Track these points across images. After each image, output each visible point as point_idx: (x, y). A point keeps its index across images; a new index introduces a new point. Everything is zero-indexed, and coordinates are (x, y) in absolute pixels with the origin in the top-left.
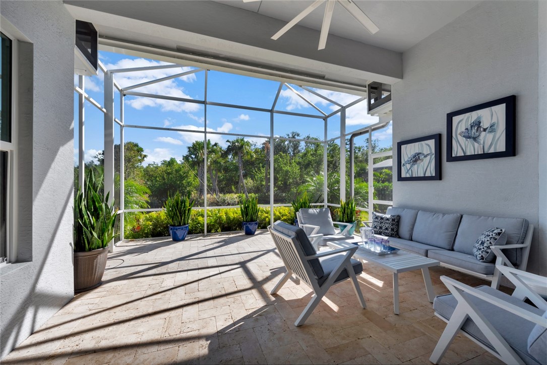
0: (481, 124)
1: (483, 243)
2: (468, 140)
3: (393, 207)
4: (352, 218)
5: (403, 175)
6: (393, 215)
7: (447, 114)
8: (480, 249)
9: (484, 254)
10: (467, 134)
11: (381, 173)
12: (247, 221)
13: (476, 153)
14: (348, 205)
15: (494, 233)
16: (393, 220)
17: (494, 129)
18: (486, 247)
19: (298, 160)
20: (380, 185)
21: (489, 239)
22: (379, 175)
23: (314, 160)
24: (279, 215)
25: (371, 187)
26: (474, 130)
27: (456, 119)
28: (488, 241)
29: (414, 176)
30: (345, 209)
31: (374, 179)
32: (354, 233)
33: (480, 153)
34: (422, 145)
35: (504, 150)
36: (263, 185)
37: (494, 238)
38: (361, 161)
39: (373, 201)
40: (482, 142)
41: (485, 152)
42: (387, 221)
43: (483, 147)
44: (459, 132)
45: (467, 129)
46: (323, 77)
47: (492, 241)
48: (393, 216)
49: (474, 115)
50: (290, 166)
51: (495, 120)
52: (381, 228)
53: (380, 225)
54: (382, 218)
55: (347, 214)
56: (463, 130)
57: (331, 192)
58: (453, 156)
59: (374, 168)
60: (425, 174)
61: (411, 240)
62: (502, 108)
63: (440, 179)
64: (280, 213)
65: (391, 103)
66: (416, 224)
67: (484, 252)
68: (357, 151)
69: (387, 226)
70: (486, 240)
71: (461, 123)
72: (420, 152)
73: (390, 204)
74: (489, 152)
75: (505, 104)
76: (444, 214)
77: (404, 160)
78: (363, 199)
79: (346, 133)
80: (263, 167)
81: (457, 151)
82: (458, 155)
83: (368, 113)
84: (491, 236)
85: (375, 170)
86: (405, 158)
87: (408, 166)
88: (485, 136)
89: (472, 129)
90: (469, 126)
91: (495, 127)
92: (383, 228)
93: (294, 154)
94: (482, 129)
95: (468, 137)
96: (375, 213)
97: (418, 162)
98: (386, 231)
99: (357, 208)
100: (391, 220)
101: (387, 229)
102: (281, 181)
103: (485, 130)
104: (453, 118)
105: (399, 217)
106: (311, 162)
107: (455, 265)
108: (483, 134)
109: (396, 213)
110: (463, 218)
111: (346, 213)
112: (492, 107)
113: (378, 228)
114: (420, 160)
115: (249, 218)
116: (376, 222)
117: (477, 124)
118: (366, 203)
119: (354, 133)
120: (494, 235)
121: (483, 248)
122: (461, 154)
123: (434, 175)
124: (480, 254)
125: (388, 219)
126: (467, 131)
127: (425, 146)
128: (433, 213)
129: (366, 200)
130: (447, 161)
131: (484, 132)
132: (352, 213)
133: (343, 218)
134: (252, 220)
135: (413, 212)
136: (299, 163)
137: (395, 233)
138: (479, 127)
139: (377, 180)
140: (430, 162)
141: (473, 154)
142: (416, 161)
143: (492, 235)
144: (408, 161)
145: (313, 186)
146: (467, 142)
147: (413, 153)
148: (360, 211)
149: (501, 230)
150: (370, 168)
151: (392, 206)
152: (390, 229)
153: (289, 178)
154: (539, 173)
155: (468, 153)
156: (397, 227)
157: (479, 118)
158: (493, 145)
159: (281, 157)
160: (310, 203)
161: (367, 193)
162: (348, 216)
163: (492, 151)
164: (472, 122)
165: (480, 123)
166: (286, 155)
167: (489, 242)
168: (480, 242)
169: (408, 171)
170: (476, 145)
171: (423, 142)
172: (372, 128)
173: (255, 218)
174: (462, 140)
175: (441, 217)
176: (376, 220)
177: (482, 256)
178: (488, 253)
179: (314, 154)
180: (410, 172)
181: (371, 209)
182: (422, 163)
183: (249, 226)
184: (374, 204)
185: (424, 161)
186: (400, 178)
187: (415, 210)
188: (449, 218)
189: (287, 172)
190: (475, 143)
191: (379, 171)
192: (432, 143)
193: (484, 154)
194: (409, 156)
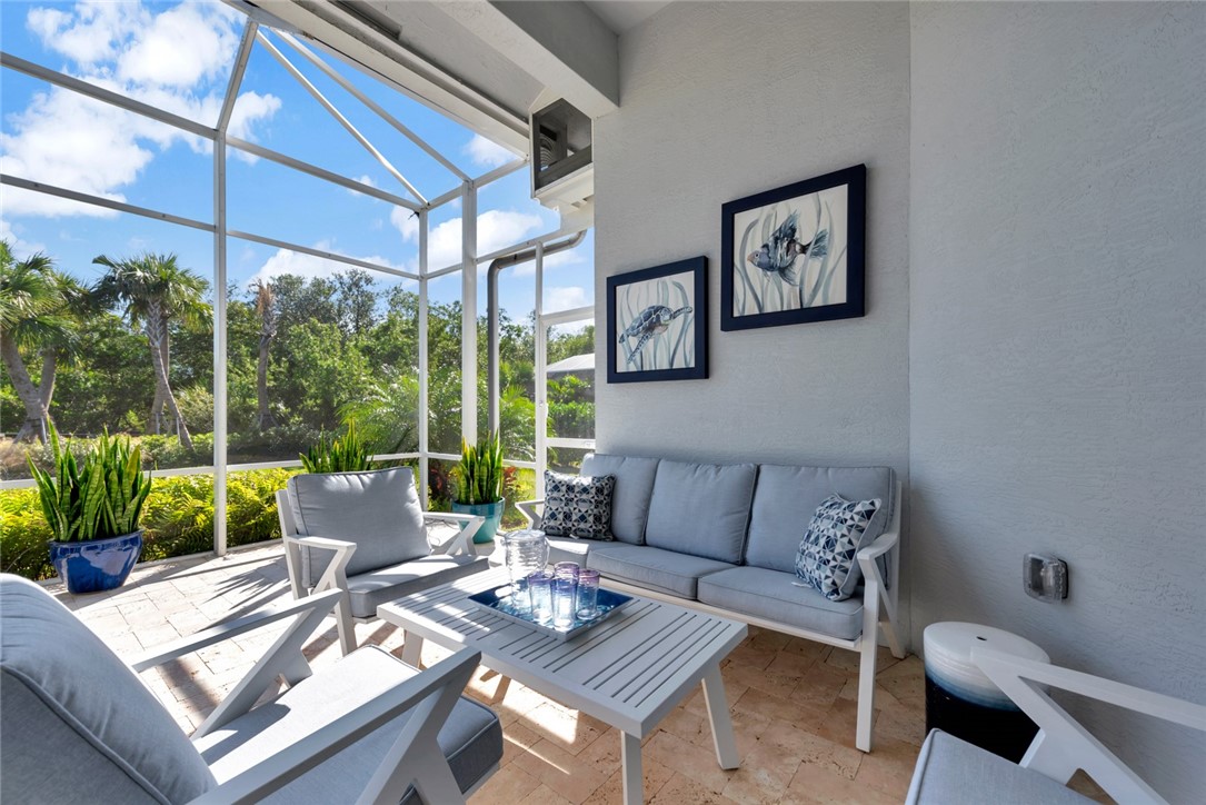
0: (797, 235)
1: (830, 544)
2: (769, 273)
3: (596, 455)
4: (491, 490)
5: (621, 368)
6: (598, 475)
7: (724, 205)
8: (826, 562)
9: (839, 577)
10: (765, 260)
11: (562, 384)
12: (74, 538)
13: (785, 309)
14: (482, 456)
15: (857, 513)
16: (599, 491)
17: (824, 247)
18: (839, 554)
19: (364, 341)
20: (562, 408)
21: (845, 531)
22: (557, 387)
23: (408, 345)
24: (257, 498)
25: (542, 402)
26: (781, 251)
27: (742, 220)
28: (843, 536)
29: (646, 368)
30: (472, 466)
31: (549, 396)
32: (499, 531)
33: (793, 308)
34: (664, 283)
35: (845, 301)
36: (251, 408)
37: (858, 526)
38: (521, 358)
39: (545, 441)
40: (798, 281)
41: (805, 306)
42: (584, 496)
43: (801, 291)
44: (748, 252)
45: (766, 246)
46: (394, 34)
47: (853, 535)
48: (599, 479)
49: (781, 211)
50: (342, 358)
51: (824, 226)
52: (567, 516)
53: (566, 509)
54: (570, 488)
55: (480, 480)
56: (758, 248)
57: (440, 421)
58: (736, 314)
59: (548, 373)
60: (672, 364)
61: (643, 543)
62: (840, 193)
63: (706, 375)
64: (261, 491)
65: (592, 171)
66: (654, 498)
67: (837, 571)
68: (513, 336)
69: (583, 510)
70: (839, 535)
71: (754, 229)
72: (660, 304)
73: (586, 447)
74: (813, 305)
75: (846, 186)
76: (718, 467)
77: (624, 325)
78: (525, 438)
79: (479, 256)
80: (253, 356)
81: (744, 305)
82: (746, 314)
83: (533, 196)
84: (850, 522)
85: (552, 376)
86: (625, 321)
87: (633, 342)
88: (805, 265)
89: (776, 247)
90: (771, 239)
91: (825, 242)
92: (574, 517)
93: (357, 328)
94: (798, 248)
95: (768, 267)
96: (551, 473)
97: (656, 331)
98: (582, 525)
99: (505, 463)
100: (593, 491)
101: (583, 518)
102: (315, 397)
103: (804, 249)
104: (736, 215)
105: (613, 480)
106: (401, 349)
107: (773, 619)
108: (801, 258)
109: (605, 472)
110: (761, 475)
111: (476, 478)
112: (820, 192)
113: (561, 516)
114: (660, 325)
115: (87, 524)
116: (555, 499)
117: (788, 234)
118: (531, 448)
119: (499, 256)
120: (856, 518)
121: (834, 559)
122: (752, 310)
123: (692, 365)
124: (827, 577)
125: (585, 490)
126: (765, 250)
127: (671, 288)
128: (694, 466)
129: (531, 440)
130: (723, 329)
131: (803, 255)
132: (492, 476)
133: (467, 493)
134: (104, 532)
135: (647, 464)
136: (367, 351)
137: (604, 530)
138: (792, 241)
139: (554, 397)
140: (683, 331)
141: (779, 310)
142: (650, 329)
143: (852, 518)
144: (633, 329)
145: (387, 404)
146: (766, 281)
147: (644, 307)
148: (515, 470)
149: (872, 504)
150: (541, 371)
151: (593, 451)
152: (591, 519)
153: (339, 388)
154: (911, 357)
155: (769, 309)
156: (608, 511)
157: (792, 218)
158: (822, 288)
159: (314, 331)
160: (366, 453)
161: (532, 422)
162: (480, 487)
163: (818, 302)
164: (777, 228)
165: (793, 230)
166: (332, 328)
167: (845, 540)
168: (822, 541)
169: (633, 354)
170: (785, 285)
171: (667, 279)
172: (545, 245)
173: (120, 520)
174: (754, 272)
175: (712, 476)
176: (555, 494)
177: (834, 583)
178: (846, 571)
179: (409, 330)
180: (638, 357)
181: (541, 463)
182: (665, 334)
183: (88, 555)
184: (548, 450)
185: (670, 328)
186: (614, 377)
187: (651, 458)
188: (733, 475)
189: (331, 372)
190: (784, 283)
191: (559, 379)
192: (687, 279)
193: (802, 310)
194: (636, 315)
